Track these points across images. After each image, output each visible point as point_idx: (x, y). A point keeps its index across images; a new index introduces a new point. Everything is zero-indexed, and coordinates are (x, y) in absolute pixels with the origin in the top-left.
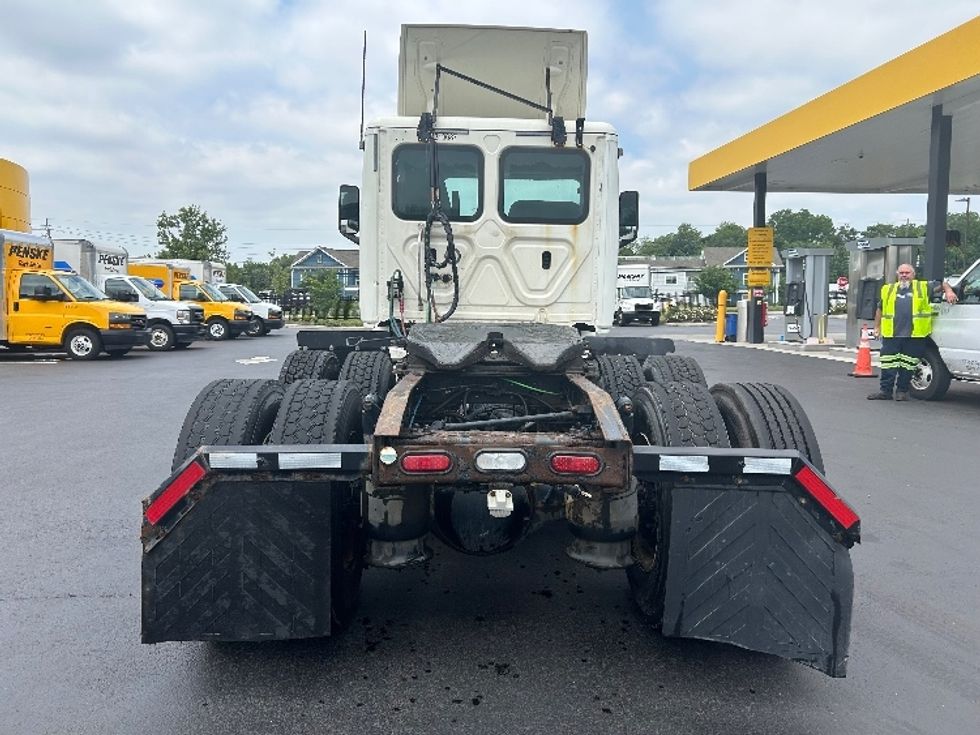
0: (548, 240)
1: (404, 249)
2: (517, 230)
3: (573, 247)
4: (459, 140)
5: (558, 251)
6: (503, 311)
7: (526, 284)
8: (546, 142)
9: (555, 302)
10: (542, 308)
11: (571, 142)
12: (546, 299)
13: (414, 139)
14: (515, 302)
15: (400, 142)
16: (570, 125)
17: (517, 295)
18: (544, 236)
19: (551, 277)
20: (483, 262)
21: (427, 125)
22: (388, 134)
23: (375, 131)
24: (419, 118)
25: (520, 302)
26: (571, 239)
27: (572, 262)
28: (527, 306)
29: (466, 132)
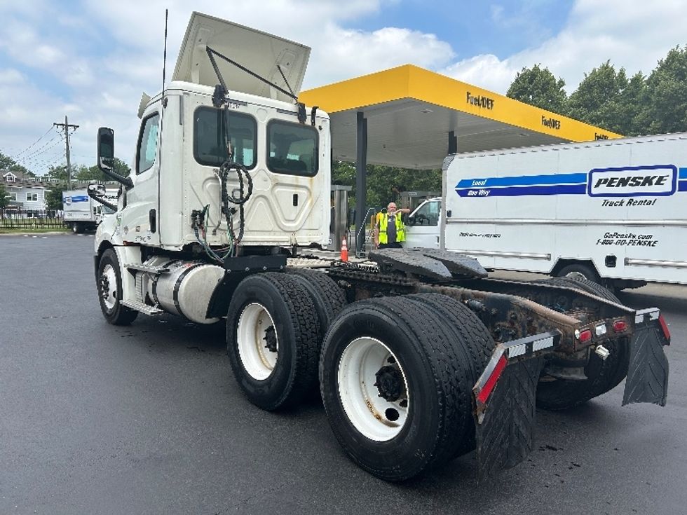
0: (297, 186)
1: (203, 187)
2: (279, 179)
3: (310, 193)
4: (241, 109)
5: (302, 194)
6: (270, 235)
7: (283, 216)
8: (294, 119)
9: (300, 229)
10: (294, 232)
11: (308, 122)
12: (296, 227)
13: (210, 104)
14: (277, 229)
15: (200, 104)
16: (309, 110)
17: (279, 223)
18: (295, 183)
19: (298, 212)
20: (258, 199)
21: (220, 94)
22: (191, 97)
23: (181, 93)
24: (215, 88)
25: (280, 228)
26: (308, 186)
27: (309, 202)
28: (285, 231)
29: (245, 104)
